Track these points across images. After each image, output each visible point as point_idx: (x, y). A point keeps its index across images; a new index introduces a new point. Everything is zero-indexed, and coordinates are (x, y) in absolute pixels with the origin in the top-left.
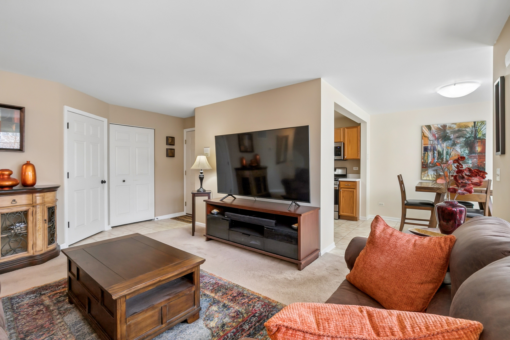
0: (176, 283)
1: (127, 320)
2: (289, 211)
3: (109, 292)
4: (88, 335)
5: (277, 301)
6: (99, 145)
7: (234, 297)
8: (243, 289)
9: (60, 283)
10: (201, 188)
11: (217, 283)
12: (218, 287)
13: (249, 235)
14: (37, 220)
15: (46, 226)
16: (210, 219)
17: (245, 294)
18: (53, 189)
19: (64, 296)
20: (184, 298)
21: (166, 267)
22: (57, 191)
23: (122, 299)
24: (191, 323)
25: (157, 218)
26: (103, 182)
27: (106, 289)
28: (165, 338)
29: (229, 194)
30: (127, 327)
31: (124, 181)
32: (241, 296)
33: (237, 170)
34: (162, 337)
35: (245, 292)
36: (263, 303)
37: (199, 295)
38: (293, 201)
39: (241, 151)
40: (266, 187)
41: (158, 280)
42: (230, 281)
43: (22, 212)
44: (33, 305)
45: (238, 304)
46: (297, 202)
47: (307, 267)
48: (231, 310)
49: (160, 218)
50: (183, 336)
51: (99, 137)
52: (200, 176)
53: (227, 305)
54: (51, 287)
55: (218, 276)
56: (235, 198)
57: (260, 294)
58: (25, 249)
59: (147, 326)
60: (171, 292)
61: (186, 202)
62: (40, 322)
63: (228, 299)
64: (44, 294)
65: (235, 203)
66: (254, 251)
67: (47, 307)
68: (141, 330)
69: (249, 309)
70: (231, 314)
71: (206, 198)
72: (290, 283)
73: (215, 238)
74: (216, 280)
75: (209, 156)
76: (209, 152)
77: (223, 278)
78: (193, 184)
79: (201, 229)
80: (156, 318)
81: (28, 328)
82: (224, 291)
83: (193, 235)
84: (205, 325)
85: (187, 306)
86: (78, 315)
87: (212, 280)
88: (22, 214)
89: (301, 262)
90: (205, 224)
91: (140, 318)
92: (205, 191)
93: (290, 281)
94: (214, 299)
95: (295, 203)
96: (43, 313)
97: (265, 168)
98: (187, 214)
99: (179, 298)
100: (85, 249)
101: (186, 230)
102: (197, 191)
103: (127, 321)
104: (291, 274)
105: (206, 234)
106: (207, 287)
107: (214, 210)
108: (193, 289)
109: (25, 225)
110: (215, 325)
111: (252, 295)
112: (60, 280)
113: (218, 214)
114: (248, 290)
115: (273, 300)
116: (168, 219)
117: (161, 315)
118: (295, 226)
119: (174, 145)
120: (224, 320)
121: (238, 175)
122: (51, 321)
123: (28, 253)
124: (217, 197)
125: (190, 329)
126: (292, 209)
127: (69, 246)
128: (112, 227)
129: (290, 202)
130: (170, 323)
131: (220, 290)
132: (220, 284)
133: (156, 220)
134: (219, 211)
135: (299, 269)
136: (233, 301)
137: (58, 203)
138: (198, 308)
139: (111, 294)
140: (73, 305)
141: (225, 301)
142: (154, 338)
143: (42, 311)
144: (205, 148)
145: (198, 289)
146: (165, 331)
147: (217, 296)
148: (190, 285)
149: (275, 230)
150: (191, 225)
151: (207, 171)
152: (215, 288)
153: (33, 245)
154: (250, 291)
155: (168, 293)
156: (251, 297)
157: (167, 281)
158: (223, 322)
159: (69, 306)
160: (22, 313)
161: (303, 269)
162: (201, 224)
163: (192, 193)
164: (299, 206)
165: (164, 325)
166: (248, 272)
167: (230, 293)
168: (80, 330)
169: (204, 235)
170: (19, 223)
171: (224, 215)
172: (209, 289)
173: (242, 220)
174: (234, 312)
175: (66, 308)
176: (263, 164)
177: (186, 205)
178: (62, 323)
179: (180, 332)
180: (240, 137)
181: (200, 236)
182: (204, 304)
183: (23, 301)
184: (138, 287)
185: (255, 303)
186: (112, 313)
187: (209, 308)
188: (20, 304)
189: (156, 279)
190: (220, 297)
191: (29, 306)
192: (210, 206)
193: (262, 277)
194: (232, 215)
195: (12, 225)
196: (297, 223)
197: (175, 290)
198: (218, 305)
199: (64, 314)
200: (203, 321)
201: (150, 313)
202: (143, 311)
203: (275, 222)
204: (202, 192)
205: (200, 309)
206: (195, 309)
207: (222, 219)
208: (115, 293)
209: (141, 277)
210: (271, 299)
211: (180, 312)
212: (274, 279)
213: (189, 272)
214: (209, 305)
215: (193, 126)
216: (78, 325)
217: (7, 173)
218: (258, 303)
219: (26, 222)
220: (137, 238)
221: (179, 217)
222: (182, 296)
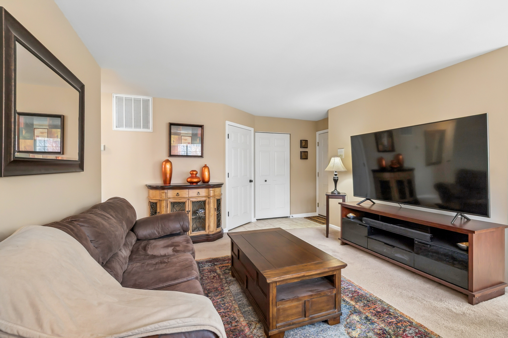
0: (316, 282)
1: (277, 303)
2: (453, 224)
3: (264, 275)
4: (246, 306)
5: (438, 334)
6: (248, 150)
7: (378, 312)
8: (389, 306)
9: (225, 258)
10: (336, 191)
11: (356, 291)
12: (358, 296)
13: (394, 247)
14: (211, 208)
15: (216, 213)
16: (345, 222)
17: (392, 313)
18: (219, 186)
19: (229, 270)
20: (325, 298)
21: (309, 264)
22: (222, 187)
23: (273, 284)
24: (332, 325)
25: (292, 216)
26: (251, 181)
27: (262, 272)
28: (307, 331)
29: (367, 198)
30: (277, 309)
31: (266, 181)
32: (387, 314)
33: (374, 171)
34: (304, 329)
35: (391, 310)
36: (417, 331)
37: (340, 299)
38: (458, 213)
39: (379, 151)
40: (412, 192)
41: (302, 275)
42: (372, 293)
43: (202, 201)
44: (210, 271)
45: (383, 322)
46: (465, 214)
47: (484, 302)
48: (375, 326)
49: (295, 216)
50: (325, 336)
51: (248, 144)
52: (334, 177)
53: (371, 319)
54: (220, 261)
55: (357, 284)
56: (374, 203)
57: (412, 319)
58: (204, 228)
59: (293, 315)
60: (313, 289)
61: (318, 203)
62: (216, 285)
63: (371, 312)
64: (216, 265)
65: (374, 208)
66: (399, 265)
67: (219, 275)
68: (288, 316)
69: (399, 332)
70: (375, 330)
71: (341, 201)
72: (456, 317)
73: (352, 243)
74: (356, 289)
75: (343, 157)
76: (343, 154)
77: (363, 288)
78: (327, 186)
79: (335, 232)
80: (300, 309)
81: (209, 287)
82: (365, 302)
83: (327, 237)
84: (346, 332)
85: (328, 307)
86: (238, 288)
87: (350, 287)
88: (203, 203)
89: (473, 293)
90: (340, 228)
91: (287, 305)
92: (340, 194)
93: (457, 314)
94: (355, 308)
95: (462, 216)
96: (217, 279)
97: (411, 170)
98: (319, 215)
99: (321, 297)
100: (242, 234)
101: (320, 230)
102: (331, 193)
103: (277, 305)
104: (458, 306)
105: (341, 238)
106: (346, 293)
107: (350, 214)
108: (334, 292)
109: (204, 211)
110: (357, 335)
111: (401, 316)
112: (225, 257)
113: (354, 218)
114: (395, 309)
115: (431, 332)
116: (301, 218)
117: (304, 308)
118: (463, 245)
119: (307, 148)
120: (368, 334)
121: (375, 178)
122: (222, 287)
123: (206, 232)
124: (353, 201)
125: (331, 331)
126: (457, 223)
127: (229, 230)
128: (257, 220)
129: (454, 214)
130: (312, 318)
131: (361, 301)
132: (360, 294)
133: (291, 217)
134: (355, 216)
135: (471, 303)
136: (377, 316)
137: (223, 197)
138: (339, 312)
139: (266, 278)
140: (235, 278)
141: (367, 314)
142: (298, 328)
143: (216, 277)
144: (338, 149)
145: (339, 292)
146: (307, 325)
147: (359, 306)
148: (331, 287)
149: (430, 246)
150: (324, 226)
151: (341, 172)
152: (355, 296)
153: (208, 226)
154: (398, 311)
155: (310, 289)
156: (400, 318)
157: (310, 278)
158: (367, 336)
159: (232, 279)
160: (205, 275)
161: (477, 304)
162: (335, 226)
163: (326, 195)
164: (468, 220)
165: (306, 319)
166: (393, 288)
167: (373, 306)
168: (241, 300)
169: (339, 239)
170: (201, 209)
171: (361, 221)
172: (348, 295)
173: (384, 228)
174: (380, 330)
175: (230, 280)
176: (407, 165)
177: (318, 206)
178: (229, 291)
179: (321, 331)
180: (377, 136)
181: (335, 239)
182: (345, 310)
183: (204, 266)
184: (286, 277)
185: (406, 327)
186: (266, 294)
187: (349, 315)
188: (203, 268)
189: (301, 274)
190: (362, 308)
191: (209, 271)
192: (346, 209)
193: (413, 299)
194: (371, 221)
195: (197, 210)
196: (467, 240)
197: (316, 288)
198: (360, 316)
199: (229, 283)
200: (344, 327)
201: (295, 303)
202: (289, 300)
203: (431, 236)
204: (337, 194)
205: (341, 314)
206: (336, 313)
207: (360, 224)
208: (269, 277)
209: (288, 268)
210: (429, 329)
211: (321, 311)
212: (431, 305)
213: (330, 274)
214: (350, 313)
215: (327, 128)
216: (239, 295)
217: (195, 173)
218: (410, 329)
219: (205, 209)
220: (280, 232)
221: (311, 217)
222: (324, 296)
